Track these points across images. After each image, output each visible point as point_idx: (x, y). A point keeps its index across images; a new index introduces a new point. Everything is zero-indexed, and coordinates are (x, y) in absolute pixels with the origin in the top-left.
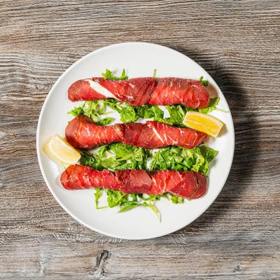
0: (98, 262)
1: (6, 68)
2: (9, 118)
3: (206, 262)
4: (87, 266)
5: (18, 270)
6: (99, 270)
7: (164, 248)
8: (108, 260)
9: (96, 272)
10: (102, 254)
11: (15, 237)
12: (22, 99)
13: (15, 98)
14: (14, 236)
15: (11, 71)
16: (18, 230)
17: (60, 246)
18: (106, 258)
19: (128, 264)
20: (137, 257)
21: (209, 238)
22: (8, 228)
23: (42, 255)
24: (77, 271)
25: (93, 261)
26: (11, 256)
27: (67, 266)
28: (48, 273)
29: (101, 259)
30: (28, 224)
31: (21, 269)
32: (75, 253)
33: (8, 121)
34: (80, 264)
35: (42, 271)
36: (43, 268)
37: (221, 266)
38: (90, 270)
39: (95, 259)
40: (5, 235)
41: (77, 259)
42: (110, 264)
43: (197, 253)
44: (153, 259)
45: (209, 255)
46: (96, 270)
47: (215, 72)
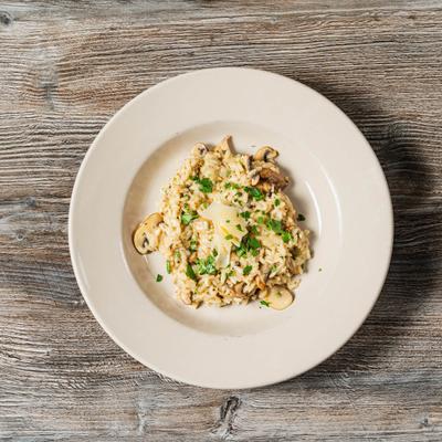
0: (223, 414)
3: (380, 414)
4: (206, 420)
5: (107, 427)
6: (225, 426)
7: (318, 393)
8: (239, 411)
9: (220, 429)
10: (229, 403)
11: (102, 378)
14: (101, 376)
16: (106, 368)
17: (168, 390)
18: (235, 409)
19: (265, 417)
20: (278, 406)
21: (383, 379)
22: (91, 365)
23: (141, 404)
24: (192, 427)
25: (216, 412)
26: (97, 406)
27: (178, 420)
28: (149, 430)
29: (227, 409)
30: (121, 359)
31: (111, 425)
32: (189, 402)
34: (196, 417)
35: (141, 428)
36: (142, 422)
37: (401, 419)
38: (211, 425)
39: (218, 409)
40: (89, 375)
41: (192, 409)
42: (240, 417)
43: (366, 400)
44: (303, 410)
45: (383, 403)
46: (220, 425)
47: (386, 142)
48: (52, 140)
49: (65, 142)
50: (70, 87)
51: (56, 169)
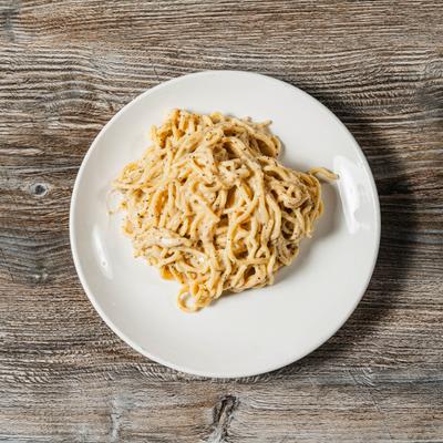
0: (217, 416)
1: (57, 74)
2: (61, 160)
3: (411, 419)
4: (196, 423)
5: (72, 430)
6: (219, 431)
7: (335, 392)
8: (236, 414)
9: (212, 435)
10: (225, 403)
11: (69, 370)
12: (84, 127)
13: (72, 125)
14: (66, 367)
15: (66, 78)
16: (73, 358)
17: (149, 386)
18: (231, 410)
19: (270, 422)
20: (286, 408)
21: (415, 376)
22: (55, 354)
23: (115, 403)
24: (178, 433)
25: (208, 414)
26: (61, 404)
27: (161, 423)
28: (125, 435)
29: (221, 410)
30: (92, 347)
31: (77, 428)
32: (174, 401)
33: (60, 165)
34: (182, 419)
35: (115, 432)
36: (117, 425)
37: (437, 426)
38: (202, 430)
39: (210, 411)
40: (51, 365)
41: (178, 411)
42: (238, 420)
43: (394, 402)
44: (315, 413)
45: (415, 406)
46: (212, 431)
47: (423, 84)
48: (11, 77)
49: (27, 80)
50: (35, 14)
51: (15, 113)
